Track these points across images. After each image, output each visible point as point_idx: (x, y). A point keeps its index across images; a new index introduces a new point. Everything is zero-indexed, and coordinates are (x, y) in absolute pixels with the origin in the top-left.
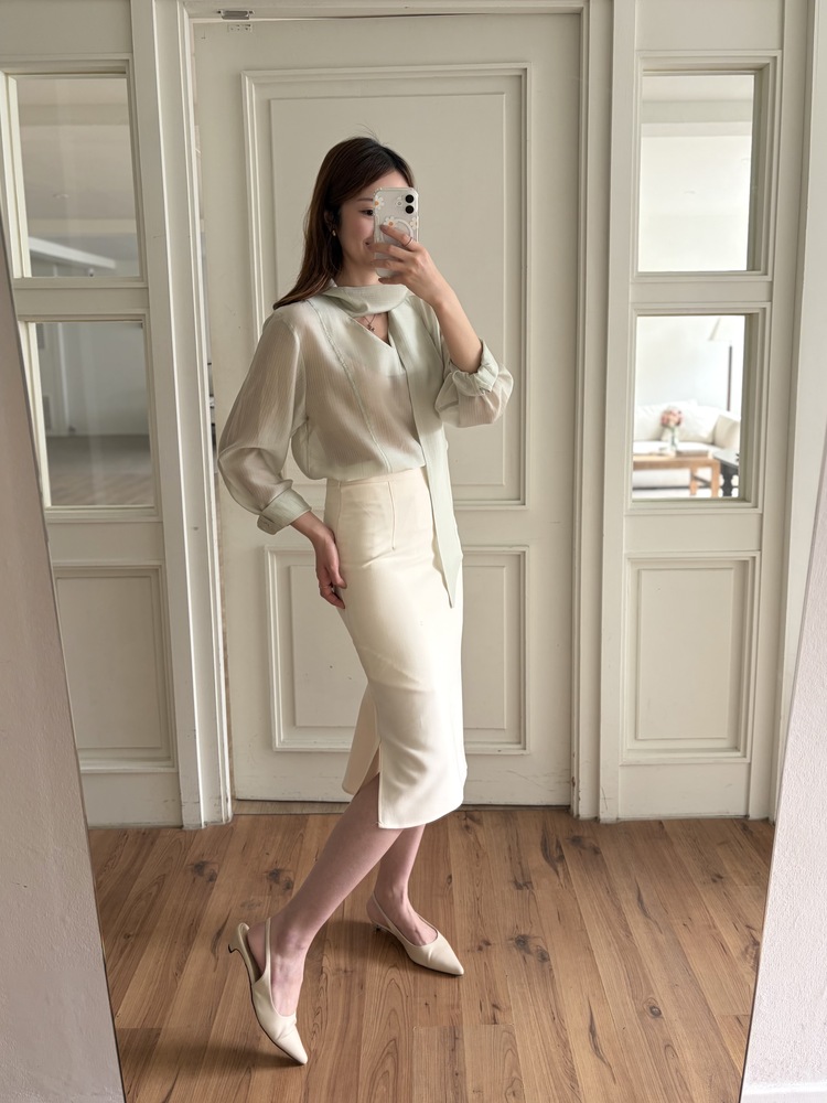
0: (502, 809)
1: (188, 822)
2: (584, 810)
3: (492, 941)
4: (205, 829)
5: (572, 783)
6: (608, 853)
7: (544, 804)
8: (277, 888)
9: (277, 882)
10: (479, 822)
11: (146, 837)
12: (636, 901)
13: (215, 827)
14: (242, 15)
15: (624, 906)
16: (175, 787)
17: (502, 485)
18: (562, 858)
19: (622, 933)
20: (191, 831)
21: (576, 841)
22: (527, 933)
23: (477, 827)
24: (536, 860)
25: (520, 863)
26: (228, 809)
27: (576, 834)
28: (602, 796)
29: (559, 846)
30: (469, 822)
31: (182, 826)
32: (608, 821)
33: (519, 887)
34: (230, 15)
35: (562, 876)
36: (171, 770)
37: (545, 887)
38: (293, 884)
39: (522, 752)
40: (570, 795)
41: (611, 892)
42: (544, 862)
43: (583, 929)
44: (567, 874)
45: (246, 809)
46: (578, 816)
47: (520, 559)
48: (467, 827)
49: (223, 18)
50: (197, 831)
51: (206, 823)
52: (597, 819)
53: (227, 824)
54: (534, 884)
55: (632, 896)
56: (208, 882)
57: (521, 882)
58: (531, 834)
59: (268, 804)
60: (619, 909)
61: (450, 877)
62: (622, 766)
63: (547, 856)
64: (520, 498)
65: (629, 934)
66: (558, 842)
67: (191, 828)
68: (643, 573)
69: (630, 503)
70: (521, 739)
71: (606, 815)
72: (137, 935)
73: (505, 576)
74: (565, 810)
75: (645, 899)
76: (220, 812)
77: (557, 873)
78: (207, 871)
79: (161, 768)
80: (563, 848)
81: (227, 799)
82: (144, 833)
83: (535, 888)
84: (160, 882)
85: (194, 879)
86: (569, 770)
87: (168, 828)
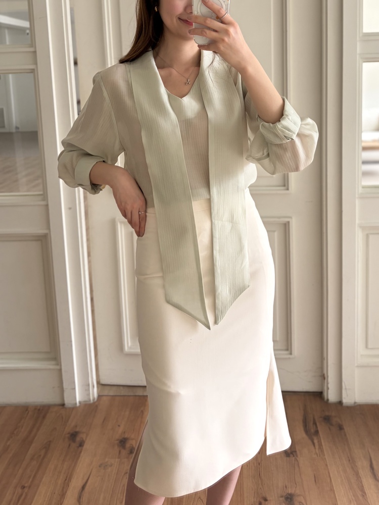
1: (68, 401)
2: (331, 396)
3: (268, 499)
4: (80, 406)
5: (323, 377)
6: (349, 429)
7: (305, 390)
8: (124, 452)
9: (124, 447)
11: (40, 412)
12: (369, 468)
13: (86, 405)
15: (361, 472)
16: (60, 379)
18: (317, 432)
19: (359, 493)
20: (70, 408)
21: (327, 419)
22: (293, 492)
24: (299, 433)
26: (94, 392)
27: (327, 413)
28: (344, 387)
29: (315, 423)
31: (63, 405)
32: (348, 404)
33: (287, 454)
35: (317, 447)
36: (58, 367)
37: (306, 454)
39: (290, 356)
40: (322, 385)
41: (352, 461)
42: (304, 435)
43: (332, 490)
44: (320, 445)
45: (107, 392)
46: (328, 400)
47: (286, 226)
50: (74, 408)
51: (80, 402)
52: (340, 403)
53: (94, 403)
54: (298, 452)
55: (366, 464)
56: (78, 447)
59: (121, 388)
60: (357, 474)
62: (358, 366)
63: (307, 431)
64: (285, 185)
65: (364, 494)
66: (314, 420)
67: (70, 406)
68: (371, 237)
69: (360, 188)
70: (288, 347)
71: (347, 400)
72: (30, 487)
73: (276, 237)
74: (319, 395)
75: (375, 467)
76: (89, 395)
77: (314, 444)
78: (78, 439)
79: (50, 365)
80: (318, 424)
81: (93, 386)
82: (39, 410)
83: (299, 456)
84: (47, 447)
85: (69, 445)
86: (322, 368)
87: (55, 405)
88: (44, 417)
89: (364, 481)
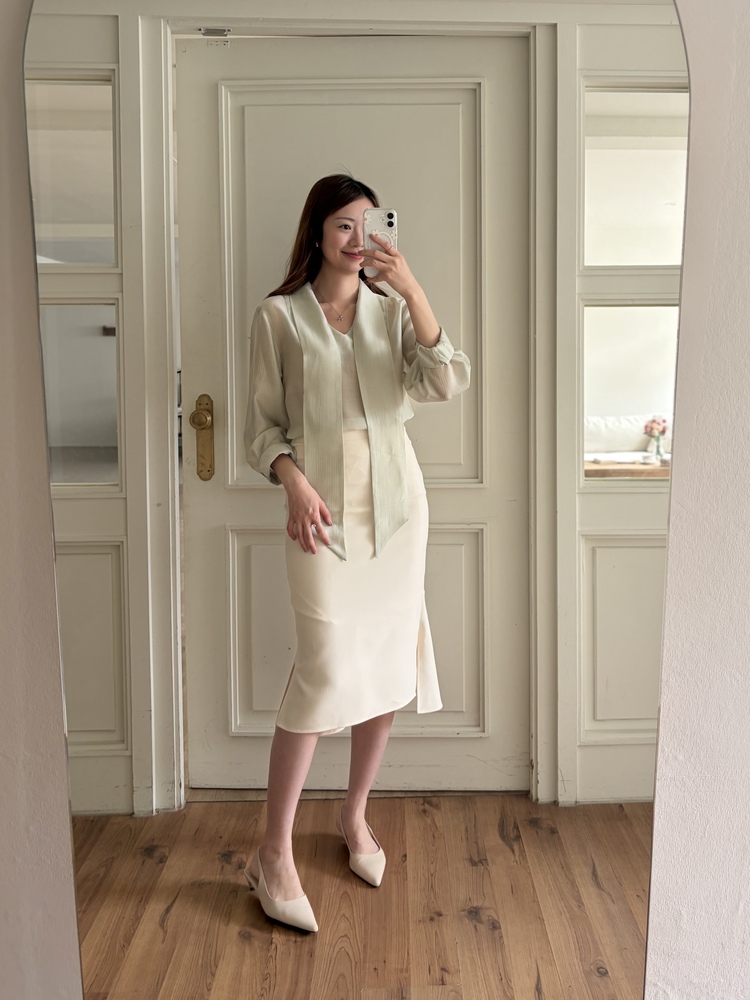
0: (461, 794)
1: (139, 809)
2: (543, 794)
3: (444, 913)
4: (157, 816)
5: (531, 766)
6: (565, 833)
7: (503, 789)
8: (228, 868)
9: (229, 862)
10: (437, 807)
11: (95, 824)
13: (167, 814)
14: (221, 32)
15: (578, 880)
16: (132, 778)
17: (461, 464)
18: (518, 838)
19: (574, 904)
20: (142, 818)
21: (534, 823)
22: (480, 905)
23: (435, 811)
24: (492, 839)
25: (476, 843)
26: (181, 796)
27: (535, 816)
28: (560, 779)
29: (516, 827)
30: (427, 807)
31: (133, 813)
32: (567, 805)
33: (473, 863)
34: (209, 32)
35: (517, 853)
36: (127, 753)
37: (501, 863)
38: (245, 864)
39: (482, 735)
40: (530, 780)
41: (566, 869)
42: (500, 841)
43: (536, 901)
44: (522, 852)
45: (199, 797)
46: (537, 800)
47: (478, 535)
48: (425, 811)
49: (203, 34)
50: (148, 818)
51: (157, 810)
52: (556, 803)
53: (180, 811)
54: (490, 861)
55: (587, 871)
56: (157, 864)
57: (476, 860)
58: (489, 816)
59: (222, 792)
60: (573, 883)
61: (405, 856)
62: (580, 746)
63: (503, 836)
64: (478, 476)
65: (581, 904)
66: (515, 823)
67: (141, 815)
68: (599, 552)
70: (480, 723)
71: (565, 798)
73: (463, 554)
74: (525, 795)
75: (599, 873)
76: (173, 798)
77: (513, 851)
78: (157, 854)
79: (118, 750)
80: (521, 828)
81: (180, 785)
82: (93, 821)
83: (490, 864)
84: (109, 864)
85: (144, 862)
86: (529, 753)
87: (118, 815)
88: (101, 830)
89: (582, 891)
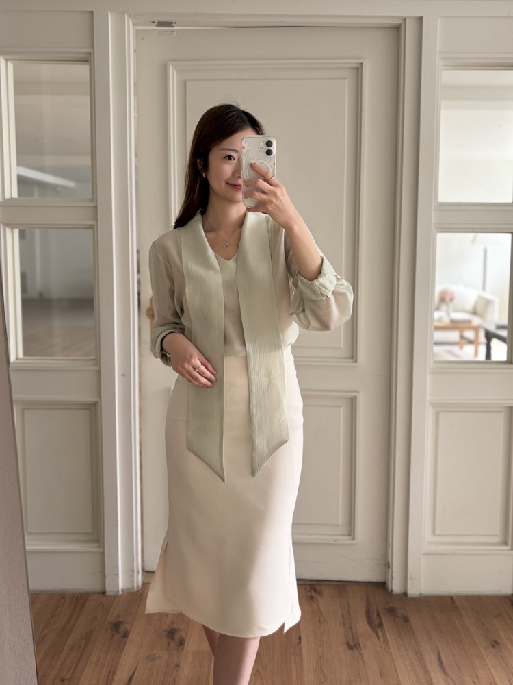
0: (336, 583)
1: (109, 589)
2: (396, 586)
4: (122, 594)
5: (387, 566)
6: (415, 621)
7: (367, 580)
8: (173, 644)
9: (173, 639)
10: (320, 593)
11: (79, 600)
12: (437, 661)
13: (129, 593)
14: (169, 24)
15: (429, 665)
16: (102, 564)
17: (340, 348)
18: (381, 625)
20: (111, 596)
21: (391, 611)
23: (319, 598)
24: (362, 626)
25: (351, 628)
26: (139, 579)
27: (391, 605)
28: (409, 577)
29: (378, 615)
30: (313, 593)
31: (104, 593)
32: (414, 596)
33: (350, 648)
34: (161, 24)
35: (381, 639)
36: (101, 550)
37: (370, 647)
38: (185, 640)
39: (352, 542)
40: (386, 574)
41: (419, 654)
42: (368, 628)
44: (385, 637)
46: (392, 591)
47: (353, 402)
48: (312, 597)
49: (156, 26)
50: (116, 597)
51: (122, 590)
52: (405, 594)
53: (138, 591)
54: (362, 645)
55: (434, 658)
56: (122, 638)
57: (352, 644)
58: (358, 606)
60: (425, 668)
61: (300, 638)
62: (424, 554)
63: (370, 623)
64: (353, 357)
66: (378, 611)
67: (111, 594)
68: (441, 414)
69: (432, 363)
70: (351, 532)
71: (413, 591)
72: (70, 680)
73: (342, 413)
74: (382, 586)
75: (444, 660)
76: (133, 581)
77: (378, 637)
78: (122, 629)
79: (92, 548)
80: (382, 616)
81: (138, 572)
82: (77, 598)
83: (363, 649)
84: (88, 637)
85: (112, 636)
86: (386, 556)
87: (95, 593)
88: (83, 606)
89: (433, 675)
